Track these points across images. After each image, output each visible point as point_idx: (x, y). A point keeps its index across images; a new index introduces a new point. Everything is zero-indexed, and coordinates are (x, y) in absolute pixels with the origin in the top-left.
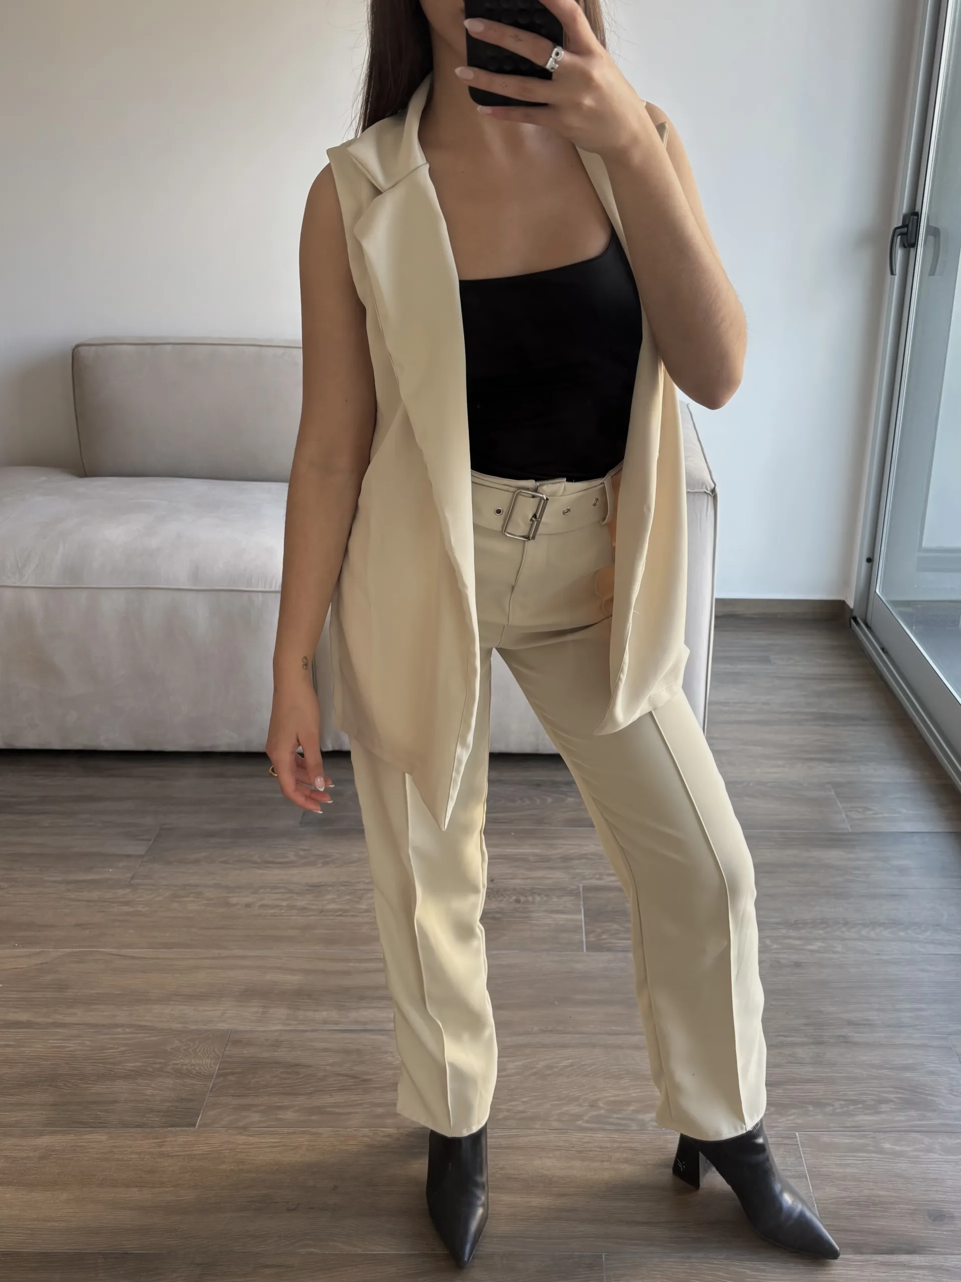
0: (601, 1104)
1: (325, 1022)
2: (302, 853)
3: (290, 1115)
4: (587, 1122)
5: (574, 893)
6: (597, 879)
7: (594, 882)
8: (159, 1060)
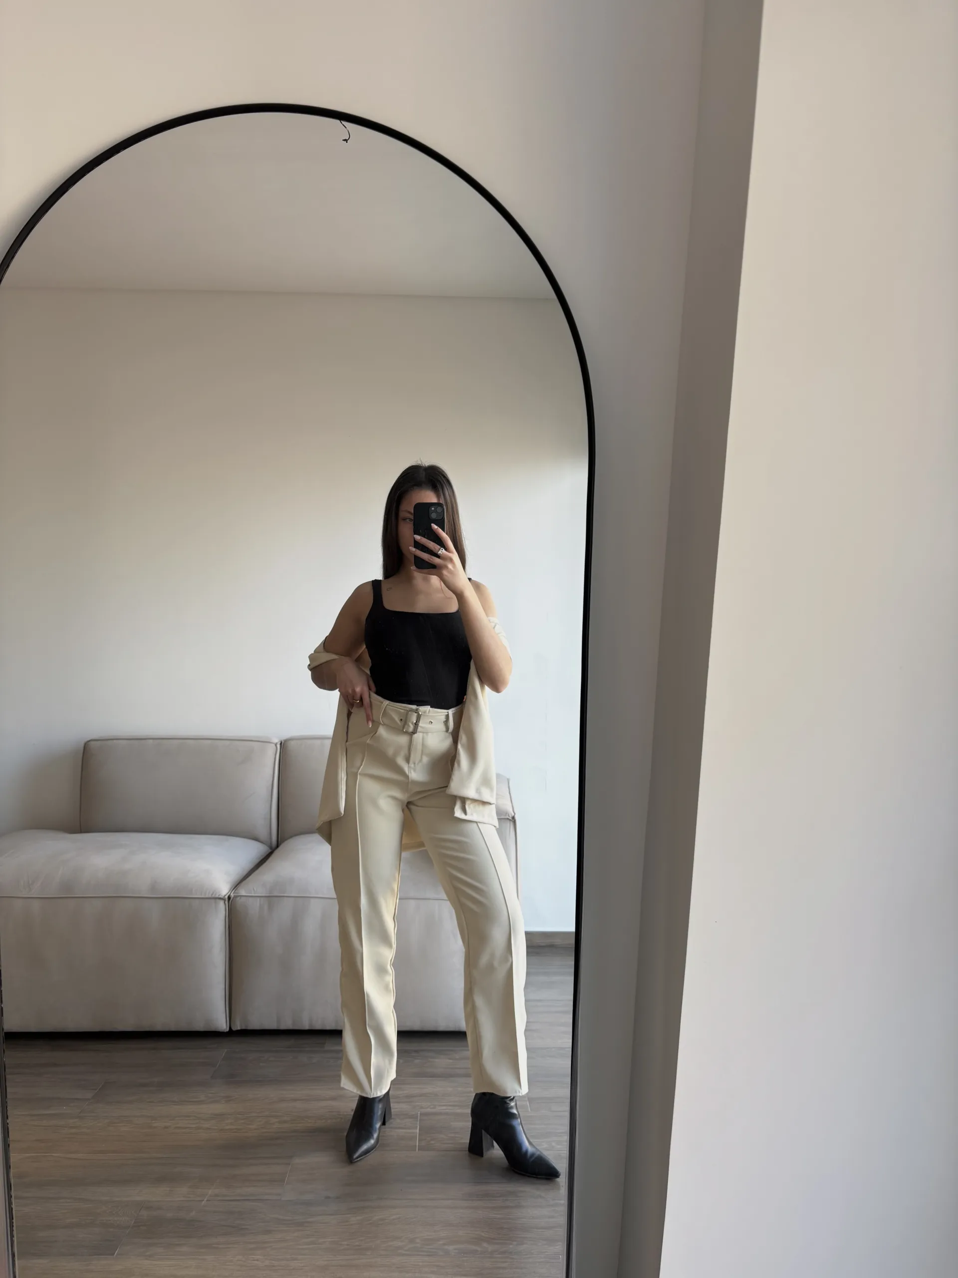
0: (418, 1241)
1: (216, 1195)
2: (210, 1095)
3: (184, 1249)
4: (406, 1251)
5: (414, 1117)
6: (431, 1108)
7: (429, 1110)
8: (91, 1218)
